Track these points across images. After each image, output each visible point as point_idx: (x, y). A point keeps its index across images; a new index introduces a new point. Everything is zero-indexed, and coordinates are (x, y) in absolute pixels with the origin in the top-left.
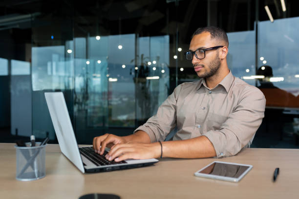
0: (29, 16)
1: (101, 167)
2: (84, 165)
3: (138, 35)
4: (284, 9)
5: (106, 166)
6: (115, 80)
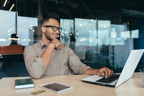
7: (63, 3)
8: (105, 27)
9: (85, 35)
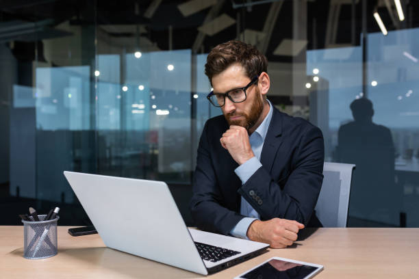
3: (195, 52)
4: (402, 17)
6: (166, 112)
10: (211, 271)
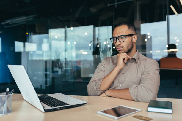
0: (25, 18)
1: (54, 108)
2: (43, 107)
3: (95, 26)
5: (57, 107)
6: (86, 53)
7: (109, 5)
8: (56, 37)
9: (80, 47)
10: (46, 111)
